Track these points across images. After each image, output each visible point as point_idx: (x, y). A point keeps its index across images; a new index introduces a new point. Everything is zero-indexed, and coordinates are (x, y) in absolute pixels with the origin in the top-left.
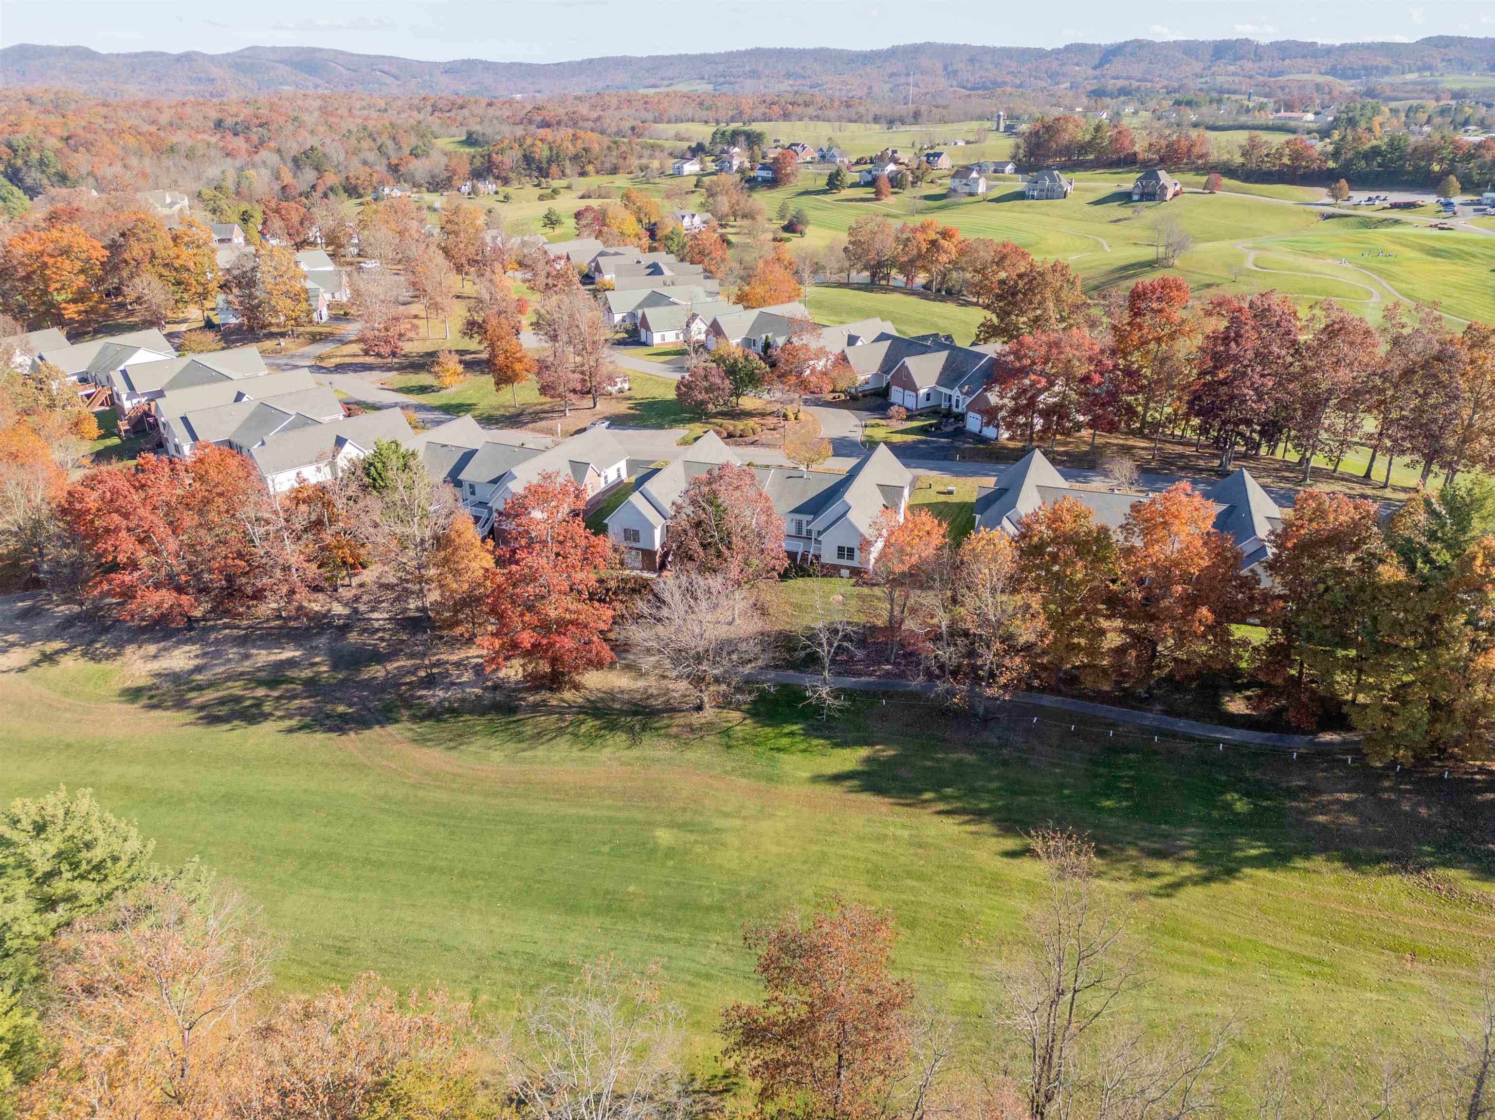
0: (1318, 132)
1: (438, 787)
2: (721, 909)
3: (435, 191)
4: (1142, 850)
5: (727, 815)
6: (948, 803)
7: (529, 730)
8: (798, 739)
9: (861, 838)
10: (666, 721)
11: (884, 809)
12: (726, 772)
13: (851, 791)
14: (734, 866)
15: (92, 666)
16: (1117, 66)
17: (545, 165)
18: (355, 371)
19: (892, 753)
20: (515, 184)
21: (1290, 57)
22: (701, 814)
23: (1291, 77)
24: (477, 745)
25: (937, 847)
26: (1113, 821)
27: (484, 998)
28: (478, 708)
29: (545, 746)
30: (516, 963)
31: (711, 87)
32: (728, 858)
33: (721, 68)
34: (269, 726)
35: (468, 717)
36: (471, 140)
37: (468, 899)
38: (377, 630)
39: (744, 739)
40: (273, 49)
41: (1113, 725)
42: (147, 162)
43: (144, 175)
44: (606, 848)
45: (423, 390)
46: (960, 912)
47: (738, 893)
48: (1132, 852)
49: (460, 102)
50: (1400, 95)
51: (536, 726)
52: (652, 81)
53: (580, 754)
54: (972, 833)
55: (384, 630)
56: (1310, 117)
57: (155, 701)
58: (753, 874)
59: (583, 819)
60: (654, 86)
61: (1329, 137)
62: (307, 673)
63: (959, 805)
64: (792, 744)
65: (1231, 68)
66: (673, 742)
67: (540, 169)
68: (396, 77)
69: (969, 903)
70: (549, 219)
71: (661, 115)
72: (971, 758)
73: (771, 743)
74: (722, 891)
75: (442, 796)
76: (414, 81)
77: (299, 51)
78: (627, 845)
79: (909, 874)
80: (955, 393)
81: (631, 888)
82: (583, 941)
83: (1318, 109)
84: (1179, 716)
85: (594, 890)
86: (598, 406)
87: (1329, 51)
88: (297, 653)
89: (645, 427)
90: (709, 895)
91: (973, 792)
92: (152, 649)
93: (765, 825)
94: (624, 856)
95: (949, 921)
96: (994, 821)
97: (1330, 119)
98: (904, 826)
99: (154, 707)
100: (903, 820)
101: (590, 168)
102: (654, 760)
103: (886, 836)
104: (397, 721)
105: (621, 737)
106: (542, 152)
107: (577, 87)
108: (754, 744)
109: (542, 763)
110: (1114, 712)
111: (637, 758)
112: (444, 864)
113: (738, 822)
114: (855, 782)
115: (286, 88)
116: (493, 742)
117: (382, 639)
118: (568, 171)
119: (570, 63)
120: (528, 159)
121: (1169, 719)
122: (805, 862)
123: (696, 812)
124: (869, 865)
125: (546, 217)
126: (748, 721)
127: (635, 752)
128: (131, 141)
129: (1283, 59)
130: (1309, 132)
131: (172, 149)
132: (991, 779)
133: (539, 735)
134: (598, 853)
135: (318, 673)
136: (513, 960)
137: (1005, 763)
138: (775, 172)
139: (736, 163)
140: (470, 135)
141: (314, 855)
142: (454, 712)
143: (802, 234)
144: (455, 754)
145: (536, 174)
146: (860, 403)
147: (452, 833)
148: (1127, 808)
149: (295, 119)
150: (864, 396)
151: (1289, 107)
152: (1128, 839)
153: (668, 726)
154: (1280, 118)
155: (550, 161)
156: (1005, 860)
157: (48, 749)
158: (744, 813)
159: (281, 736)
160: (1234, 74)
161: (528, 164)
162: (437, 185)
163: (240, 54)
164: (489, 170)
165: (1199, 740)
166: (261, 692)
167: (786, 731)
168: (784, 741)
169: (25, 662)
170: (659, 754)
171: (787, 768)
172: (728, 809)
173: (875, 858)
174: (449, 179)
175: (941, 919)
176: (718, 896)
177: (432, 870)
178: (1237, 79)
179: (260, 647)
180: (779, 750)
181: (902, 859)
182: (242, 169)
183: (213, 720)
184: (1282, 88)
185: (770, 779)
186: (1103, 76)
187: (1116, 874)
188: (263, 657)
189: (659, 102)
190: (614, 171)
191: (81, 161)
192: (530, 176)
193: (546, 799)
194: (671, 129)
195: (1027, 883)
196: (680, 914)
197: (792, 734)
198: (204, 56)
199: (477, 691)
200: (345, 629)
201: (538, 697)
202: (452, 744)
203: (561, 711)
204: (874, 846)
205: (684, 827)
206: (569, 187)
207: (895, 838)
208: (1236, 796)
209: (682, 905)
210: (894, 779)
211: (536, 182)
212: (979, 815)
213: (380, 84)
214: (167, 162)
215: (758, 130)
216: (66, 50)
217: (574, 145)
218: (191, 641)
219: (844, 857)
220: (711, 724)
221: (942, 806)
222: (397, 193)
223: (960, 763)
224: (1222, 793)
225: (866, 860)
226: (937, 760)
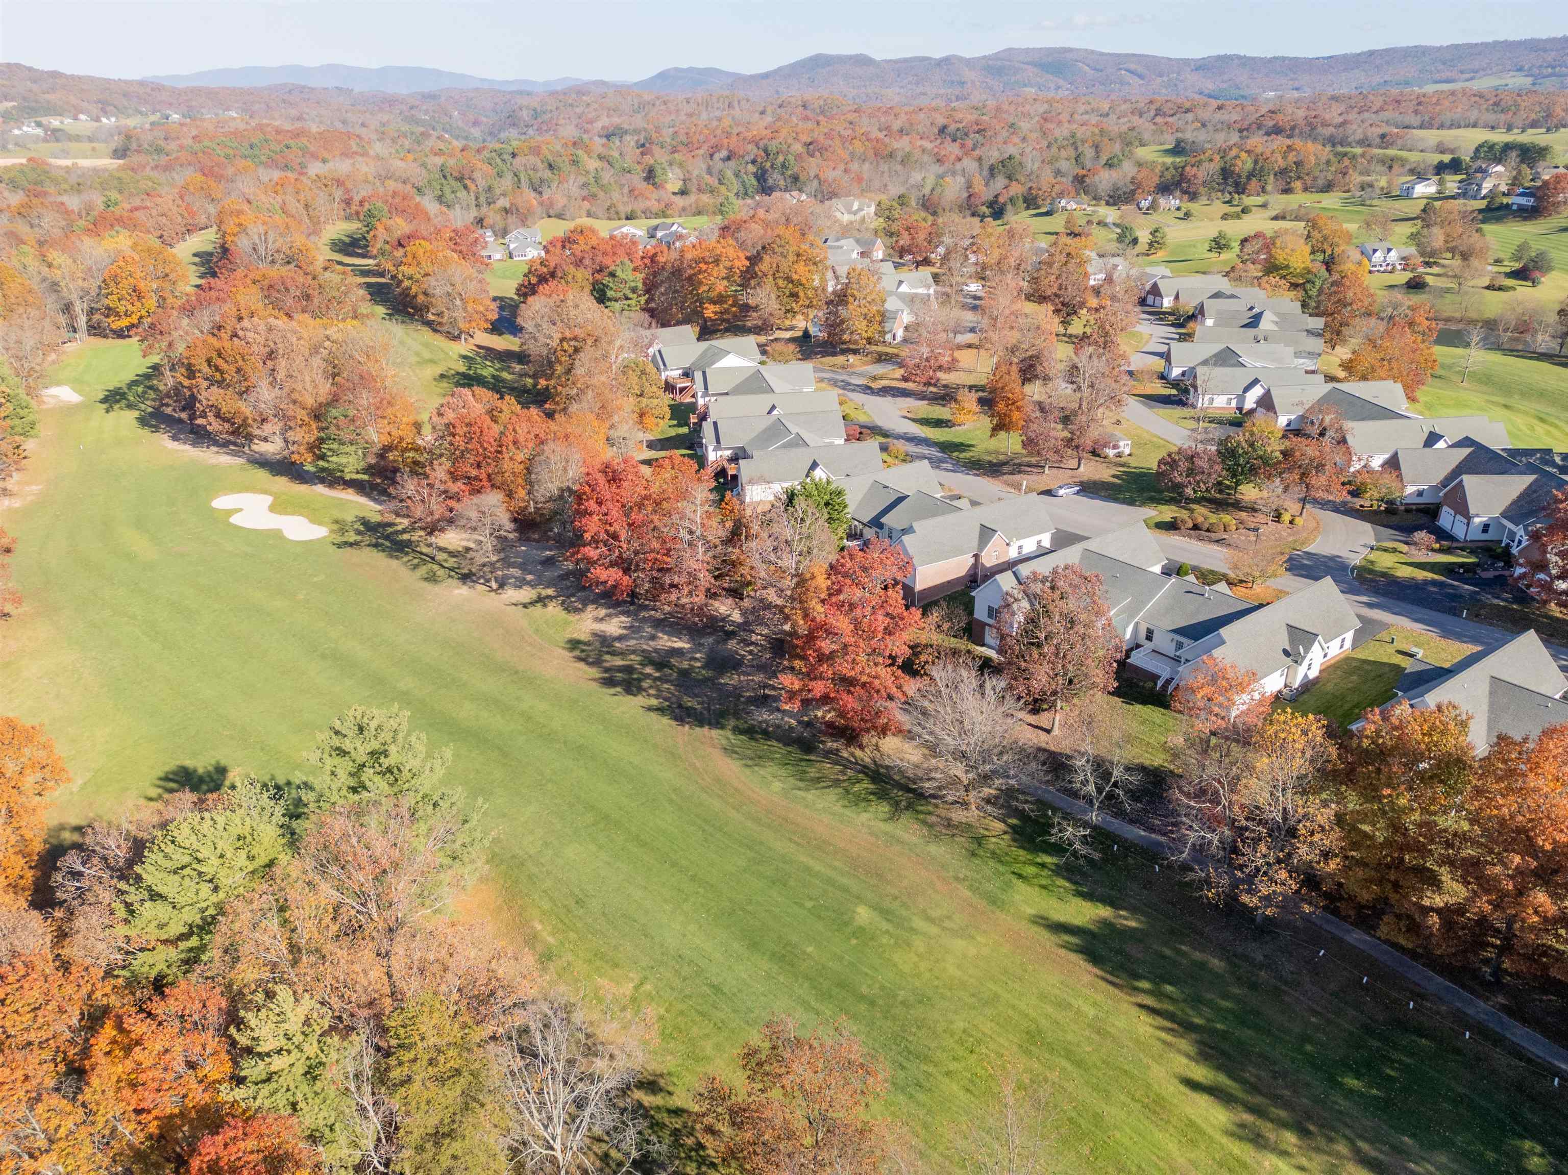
1: (719, 796)
2: (872, 1003)
3: (1114, 204)
4: (1357, 1151)
5: (932, 920)
6: (1160, 1001)
7: (813, 772)
8: (1046, 872)
9: (1043, 997)
10: (931, 808)
11: (1086, 978)
12: (957, 879)
13: (1066, 946)
14: (906, 969)
15: (563, 615)
17: (1243, 180)
18: (894, 396)
19: (1133, 924)
20: (1203, 200)
22: (908, 908)
24: (769, 770)
25: (1114, 1039)
26: (1343, 1104)
27: (648, 987)
28: (786, 737)
29: (817, 792)
30: (686, 971)
31: (1530, 80)
32: (904, 960)
33: (1550, 57)
34: (640, 700)
35: (774, 743)
36: (1178, 150)
37: (685, 900)
38: (752, 643)
39: (993, 853)
40: (1027, 51)
41: (1419, 996)
42: (866, 166)
43: (860, 179)
44: (809, 904)
45: (939, 423)
46: (1097, 1119)
47: (895, 996)
48: (1342, 1148)
49: (1187, 105)
51: (819, 771)
52: (1444, 76)
53: (842, 810)
54: (1165, 1042)
55: (756, 644)
57: (583, 655)
58: (917, 984)
59: (808, 869)
60: (1448, 81)
62: (685, 665)
63: (1171, 1008)
64: (1036, 876)
66: (925, 831)
67: (1237, 184)
68: (1141, 77)
69: (1113, 1113)
70: (1217, 243)
71: (1432, 119)
72: (1216, 964)
73: (1017, 868)
74: (882, 988)
75: (717, 804)
76: (1159, 80)
77: (1050, 51)
78: (827, 909)
79: (1069, 1055)
80: (1520, 531)
81: (810, 949)
82: (745, 976)
84: (1524, 1021)
85: (780, 937)
86: (1082, 469)
88: (687, 646)
89: (1116, 500)
90: (869, 986)
91: (1196, 1001)
92: (603, 612)
93: (959, 944)
94: (819, 917)
95: (1082, 1122)
96: (1197, 1042)
98: (1095, 1004)
99: (580, 659)
100: (1099, 998)
101: (1298, 185)
102: (900, 842)
103: (1070, 1005)
104: (722, 727)
105: (884, 808)
106: (1245, 164)
107: (1345, 85)
108: (1000, 861)
109: (807, 807)
110: (1437, 982)
111: (886, 834)
112: (684, 862)
113: (934, 930)
114: (1074, 940)
115: (1028, 89)
116: (783, 772)
117: (750, 652)
118: (1269, 188)
119: (1345, 56)
120: (1226, 173)
121: (1505, 1018)
122: (973, 995)
123: (904, 905)
124: (1034, 1026)
125: (1214, 240)
126: (1006, 837)
127: (889, 827)
128: (858, 147)
131: (891, 155)
132: (1226, 996)
133: (818, 780)
134: (802, 906)
135: (692, 667)
136: (686, 968)
137: (1253, 986)
138: (1539, 199)
139: (1487, 186)
140: (1178, 142)
141: (607, 818)
142: (767, 735)
143: (1534, 283)
144: (748, 771)
145: (1231, 189)
146: (1394, 519)
147: (706, 840)
148: (1375, 1097)
149: (1012, 125)
150: (1407, 511)
152: (1348, 1132)
153: (930, 813)
155: (1251, 175)
156: (1182, 1088)
157: (504, 670)
158: (947, 924)
159: (641, 711)
161: (1225, 179)
162: (1115, 199)
163: (997, 57)
164: (1178, 184)
165: (1529, 1061)
166: (648, 670)
167: (1039, 860)
168: (1031, 870)
169: (527, 600)
170: (906, 836)
171: (1017, 897)
172: (935, 913)
173: (1043, 1022)
174: (1133, 192)
175: (1074, 1114)
176: (876, 991)
177: (674, 864)
179: (665, 633)
180: (1020, 876)
181: (1069, 1037)
182: (941, 177)
183: (609, 682)
185: (993, 901)
187: (1304, 1162)
188: (666, 642)
189: (1438, 103)
190: (1327, 188)
191: (813, 165)
192: (1223, 191)
193: (790, 840)
194: (1432, 136)
195: (1191, 1124)
196: (835, 991)
197: (1043, 865)
198: (961, 59)
199: (793, 722)
200: (730, 635)
201: (835, 745)
202: (750, 763)
203: (846, 764)
204: (1050, 1010)
205: (885, 913)
206: (1264, 206)
207: (1078, 1012)
208: (1539, 1149)
209: (842, 985)
210: (1119, 952)
211: (1227, 197)
212: (1186, 1027)
213: (1122, 84)
214: (884, 167)
215: (1543, 144)
216: (850, 57)
217: (1285, 158)
218: (627, 613)
219: (1013, 1007)
220: (969, 826)
221: (1149, 1001)
222: (1072, 205)
223: (1202, 965)
224: (1522, 1137)
225: (1034, 1021)
226: (1178, 952)
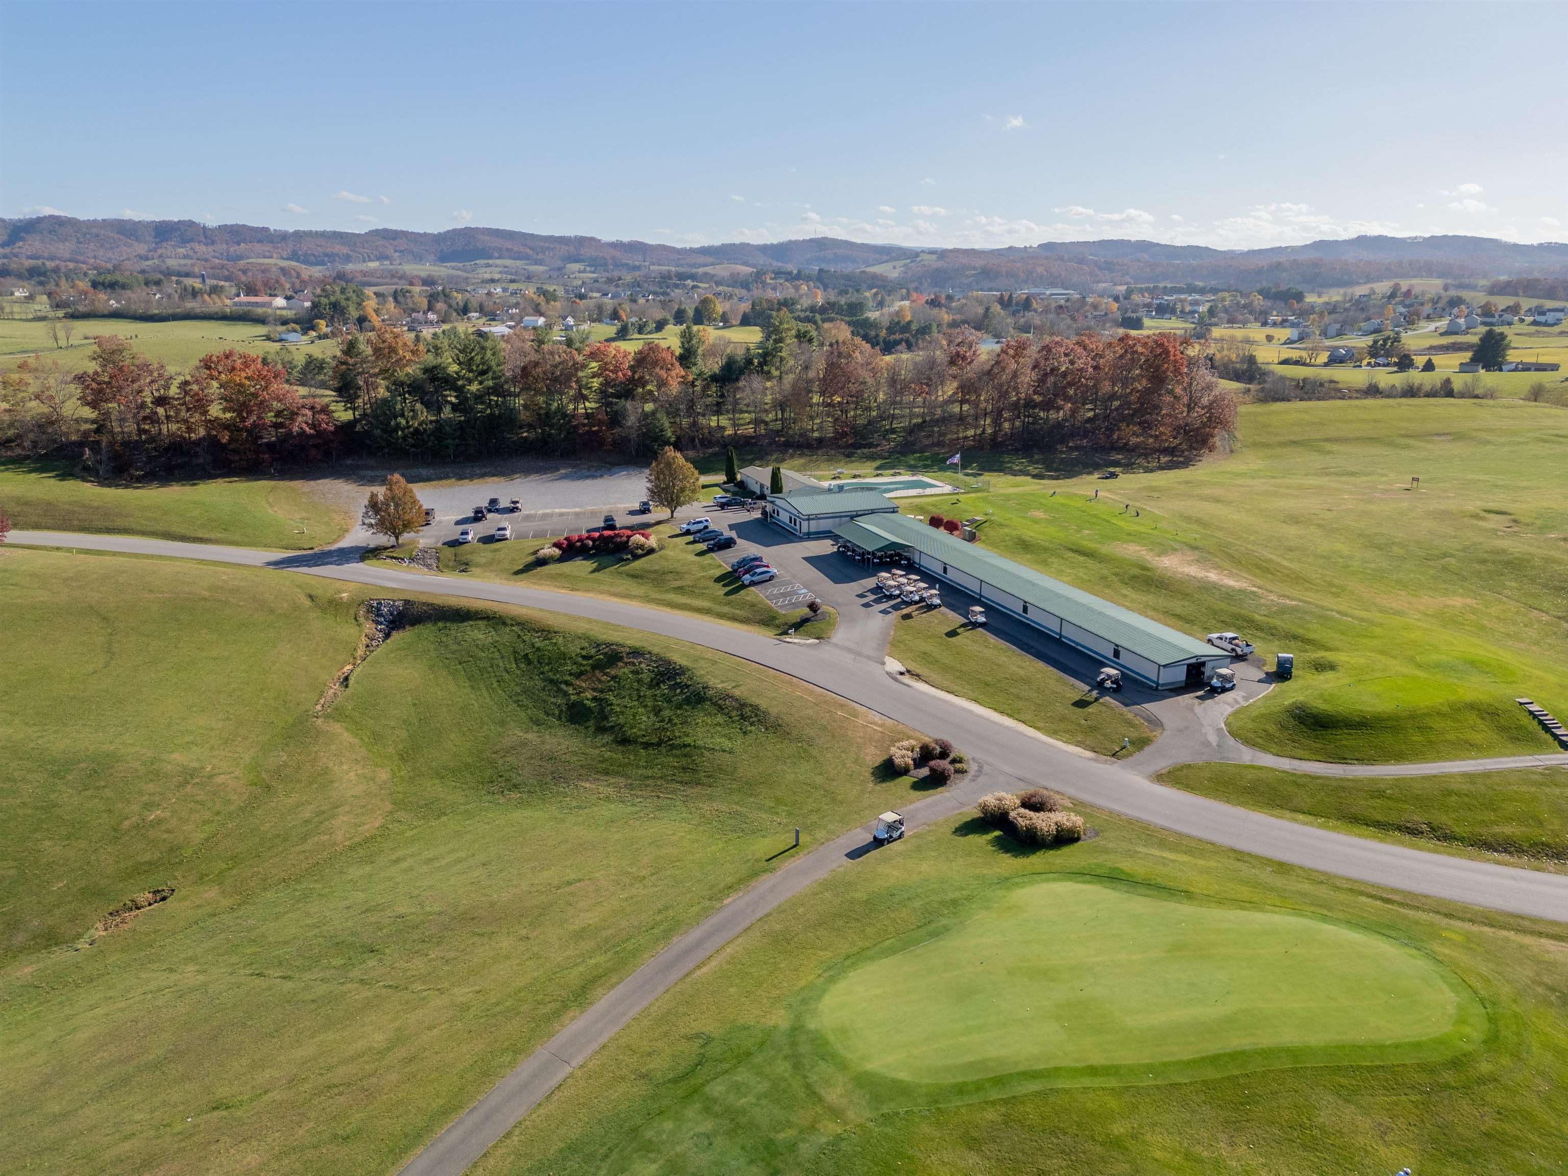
0: (296, 322)
16: (31, 246)
21: (244, 241)
23: (251, 260)
50: (375, 280)
56: (280, 302)
61: (313, 328)
65: (181, 251)
83: (289, 293)
87: (284, 237)
97: (308, 304)
129: (239, 244)
130: (284, 322)
151: (251, 290)
154: (240, 304)
160: (185, 257)
178: (189, 262)
184: (245, 272)
186: (16, 256)
